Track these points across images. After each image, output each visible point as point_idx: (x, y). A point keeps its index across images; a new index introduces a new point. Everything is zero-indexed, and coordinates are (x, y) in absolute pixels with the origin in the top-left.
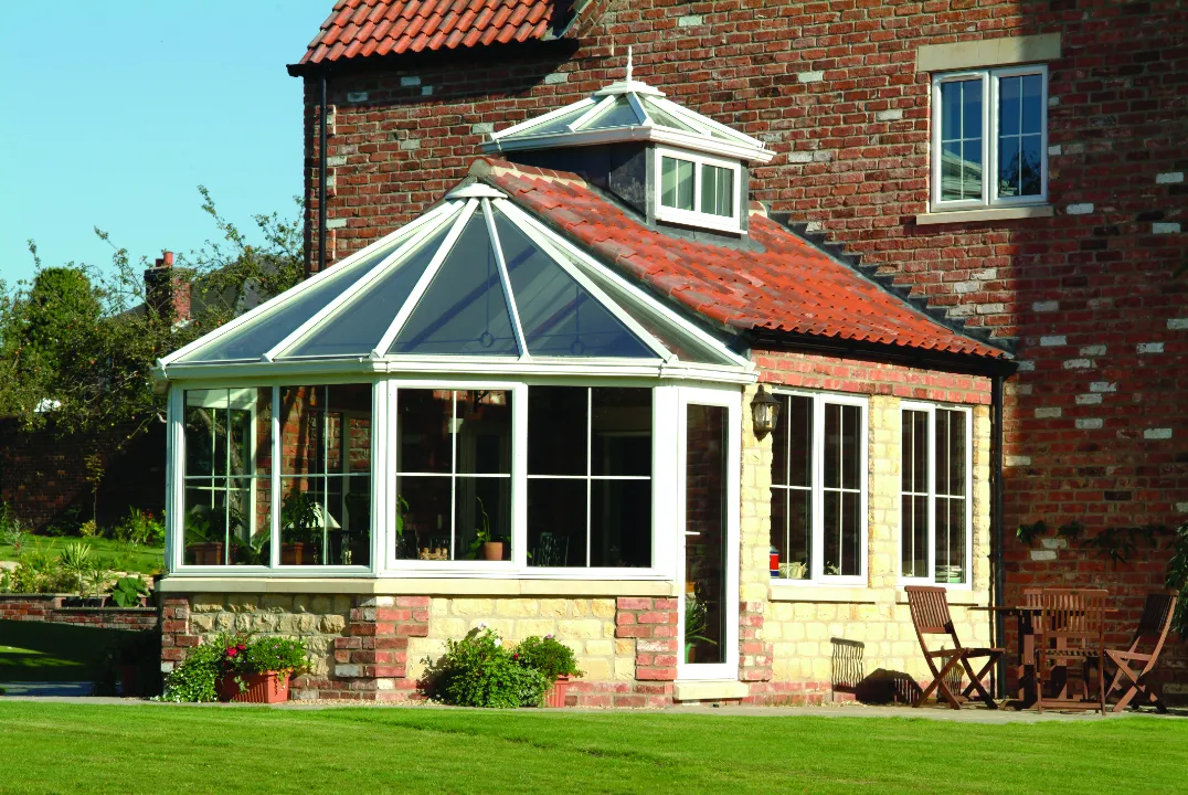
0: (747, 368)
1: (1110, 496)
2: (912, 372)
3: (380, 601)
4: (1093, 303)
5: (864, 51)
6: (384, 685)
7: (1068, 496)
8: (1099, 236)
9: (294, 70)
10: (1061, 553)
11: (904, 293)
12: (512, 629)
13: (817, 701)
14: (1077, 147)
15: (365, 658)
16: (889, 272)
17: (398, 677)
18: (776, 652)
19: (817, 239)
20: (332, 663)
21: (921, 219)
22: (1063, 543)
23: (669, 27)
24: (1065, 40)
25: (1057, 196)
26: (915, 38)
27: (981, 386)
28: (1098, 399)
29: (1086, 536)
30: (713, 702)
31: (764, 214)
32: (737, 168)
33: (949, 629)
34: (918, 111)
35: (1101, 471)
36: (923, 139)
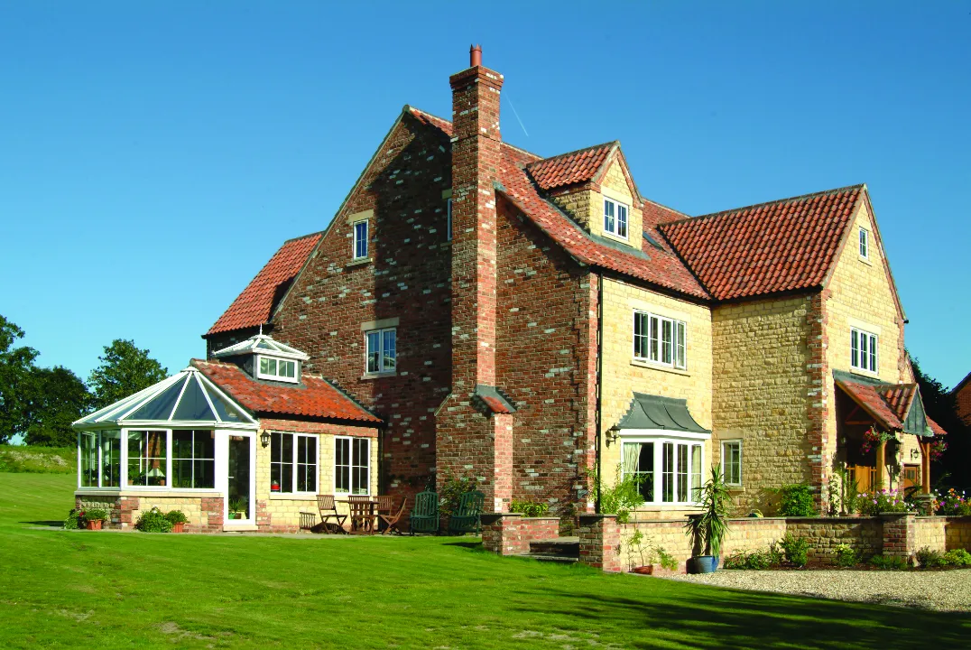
0: (257, 424)
1: (413, 466)
2: (338, 427)
3: (122, 498)
4: (408, 404)
5: (348, 325)
6: (124, 525)
7: (401, 466)
8: (409, 382)
9: (204, 337)
10: (399, 484)
11: (358, 402)
12: (166, 507)
13: (292, 532)
14: (404, 354)
15: (118, 516)
16: (354, 395)
17: (129, 522)
18: (273, 515)
19: (335, 385)
20: (112, 518)
21: (362, 378)
22: (400, 481)
23: (297, 319)
24: (401, 319)
25: (398, 370)
26: (361, 320)
27: (374, 431)
28: (409, 435)
29: (406, 479)
30: (242, 532)
31: (321, 378)
32: (296, 362)
33: (334, 509)
34: (361, 343)
35: (410, 458)
36: (363, 352)
